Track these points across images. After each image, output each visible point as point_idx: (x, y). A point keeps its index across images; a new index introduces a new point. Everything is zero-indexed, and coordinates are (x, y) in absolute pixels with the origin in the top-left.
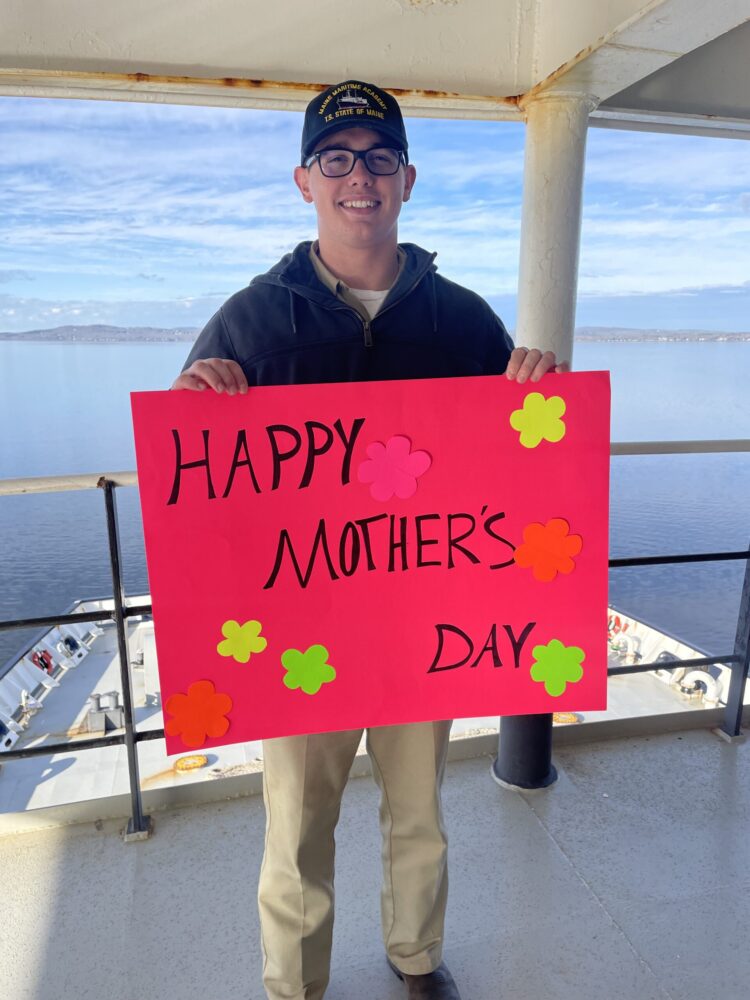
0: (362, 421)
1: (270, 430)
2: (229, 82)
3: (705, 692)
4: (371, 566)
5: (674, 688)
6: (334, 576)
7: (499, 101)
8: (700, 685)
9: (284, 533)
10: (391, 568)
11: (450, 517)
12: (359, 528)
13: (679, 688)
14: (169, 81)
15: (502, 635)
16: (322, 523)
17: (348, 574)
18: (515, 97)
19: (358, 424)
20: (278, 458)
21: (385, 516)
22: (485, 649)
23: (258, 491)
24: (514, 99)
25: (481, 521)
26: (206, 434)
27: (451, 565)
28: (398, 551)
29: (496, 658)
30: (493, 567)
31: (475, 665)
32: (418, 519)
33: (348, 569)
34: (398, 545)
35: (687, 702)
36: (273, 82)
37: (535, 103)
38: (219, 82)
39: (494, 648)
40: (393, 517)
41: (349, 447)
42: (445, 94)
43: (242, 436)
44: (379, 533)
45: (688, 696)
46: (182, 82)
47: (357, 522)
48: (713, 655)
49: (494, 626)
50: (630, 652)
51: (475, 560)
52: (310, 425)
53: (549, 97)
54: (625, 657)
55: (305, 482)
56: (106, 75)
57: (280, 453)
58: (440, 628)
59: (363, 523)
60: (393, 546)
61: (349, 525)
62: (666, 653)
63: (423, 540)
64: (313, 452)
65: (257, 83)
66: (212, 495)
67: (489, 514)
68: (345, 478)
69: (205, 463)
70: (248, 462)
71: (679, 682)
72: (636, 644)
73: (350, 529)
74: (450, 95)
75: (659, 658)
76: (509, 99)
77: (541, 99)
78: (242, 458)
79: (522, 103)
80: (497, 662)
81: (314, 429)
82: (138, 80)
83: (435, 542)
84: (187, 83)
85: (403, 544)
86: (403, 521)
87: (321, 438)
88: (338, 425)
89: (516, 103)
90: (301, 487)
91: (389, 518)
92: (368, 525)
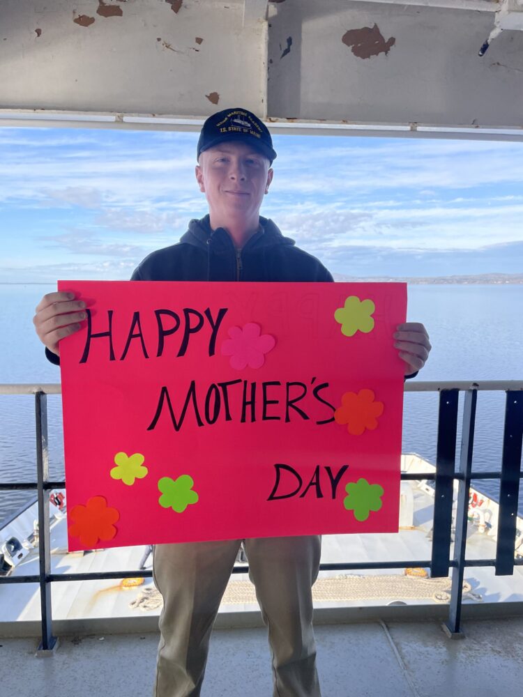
0: (226, 310)
1: (158, 313)
4: (228, 418)
6: (200, 424)
9: (164, 390)
10: (243, 420)
11: (288, 384)
12: (220, 389)
15: (324, 474)
16: (193, 384)
17: (210, 423)
19: (222, 312)
20: (163, 334)
21: (240, 381)
23: (147, 357)
25: (310, 388)
26: (111, 313)
27: (288, 420)
28: (249, 407)
29: (319, 491)
30: (319, 423)
31: (303, 496)
32: (265, 385)
33: (211, 419)
39: (317, 484)
40: (246, 382)
41: (215, 329)
43: (137, 316)
44: (235, 394)
47: (219, 385)
49: (318, 467)
51: (305, 417)
52: (187, 311)
55: (182, 352)
57: (164, 330)
59: (224, 385)
60: (245, 404)
61: (213, 386)
63: (267, 400)
64: (188, 331)
66: (112, 358)
67: (317, 384)
68: (212, 352)
69: (109, 334)
70: (140, 335)
73: (214, 389)
78: (136, 331)
80: (320, 495)
81: (190, 314)
83: (277, 402)
85: (253, 403)
87: (194, 321)
88: (208, 312)
90: (179, 355)
91: (243, 383)
92: (228, 387)
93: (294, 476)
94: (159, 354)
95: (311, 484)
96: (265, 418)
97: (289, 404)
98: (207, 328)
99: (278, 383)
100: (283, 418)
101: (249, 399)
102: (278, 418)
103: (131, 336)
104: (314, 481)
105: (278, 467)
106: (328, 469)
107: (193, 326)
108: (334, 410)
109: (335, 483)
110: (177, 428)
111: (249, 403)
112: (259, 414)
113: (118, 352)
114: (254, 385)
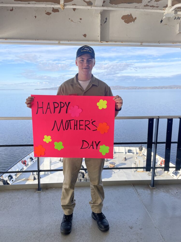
0: (70, 102)
1: (54, 103)
4: (71, 129)
9: (55, 121)
10: (74, 129)
11: (85, 121)
16: (62, 120)
17: (66, 130)
23: (51, 113)
26: (43, 103)
32: (80, 121)
41: (67, 107)
43: (49, 103)
44: (72, 123)
47: (69, 120)
49: (93, 141)
51: (90, 129)
57: (55, 107)
63: (80, 125)
67: (93, 121)
70: (50, 108)
73: (67, 122)
80: (93, 148)
81: (61, 103)
83: (83, 125)
90: (59, 113)
91: (74, 120)
92: (71, 121)
93: (87, 143)
94: (54, 113)
95: (91, 145)
96: (80, 129)
97: (86, 126)
98: (65, 107)
99: (83, 121)
100: (84, 129)
101: (76, 124)
102: (83, 129)
103: (48, 108)
104: (92, 145)
105: (83, 141)
106: (95, 142)
107: (62, 106)
108: (97, 127)
109: (97, 145)
110: (59, 131)
111: (76, 125)
112: (78, 128)
113: (44, 112)
114: (77, 121)
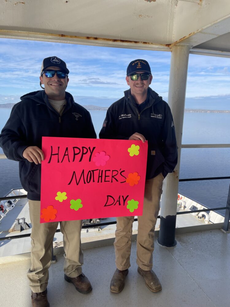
0: (95, 147)
1: (74, 148)
2: (88, 38)
3: (205, 218)
4: (94, 181)
5: (196, 217)
6: (85, 183)
7: (164, 46)
8: (203, 216)
9: (74, 172)
10: (98, 182)
11: (113, 171)
12: (92, 172)
13: (197, 217)
14: (71, 37)
15: (121, 198)
16: (83, 170)
17: (88, 183)
18: (169, 45)
19: (94, 148)
20: (75, 154)
21: (98, 170)
22: (117, 201)
23: (69, 162)
24: (168, 45)
25: (119, 172)
26: (59, 147)
27: (112, 182)
28: (100, 178)
29: (120, 203)
30: (121, 183)
31: (115, 205)
32: (106, 171)
33: (88, 181)
34: (100, 177)
35: (200, 221)
36: (101, 38)
37: (175, 47)
38: (85, 38)
39: (119, 201)
40: (100, 170)
41: (92, 153)
42: (149, 43)
43: (67, 149)
44: (96, 174)
45: (200, 219)
46: (74, 38)
47: (92, 171)
48: (210, 208)
49: (120, 196)
50: (183, 206)
51: (117, 181)
52: (83, 148)
53: (179, 45)
54: (181, 207)
55: (81, 160)
56: (53, 35)
57: (75, 153)
58: (108, 196)
59: (93, 171)
60: (99, 177)
61: (90, 171)
62: (193, 206)
63: (106, 175)
64: (83, 154)
65: (96, 39)
66: (58, 162)
67: (121, 171)
68: (90, 160)
69: (58, 154)
70: (68, 155)
71: (197, 215)
72: (184, 203)
73: (90, 173)
74: (150, 43)
75: (191, 207)
76: (167, 45)
77: (176, 46)
78: (66, 154)
79: (170, 46)
80: (120, 204)
81: (84, 148)
82: (62, 36)
83: (109, 176)
84: (76, 38)
85: (101, 177)
86: (102, 171)
87: (85, 151)
88: (89, 148)
89: (169, 46)
90: (79, 161)
93: (112, 198)
94: (73, 161)
97: (113, 177)
98: (89, 153)
99: (110, 170)
101: (100, 175)
102: (109, 181)
106: (123, 197)
108: (126, 179)
109: (124, 201)
110: (77, 184)
112: (103, 180)
